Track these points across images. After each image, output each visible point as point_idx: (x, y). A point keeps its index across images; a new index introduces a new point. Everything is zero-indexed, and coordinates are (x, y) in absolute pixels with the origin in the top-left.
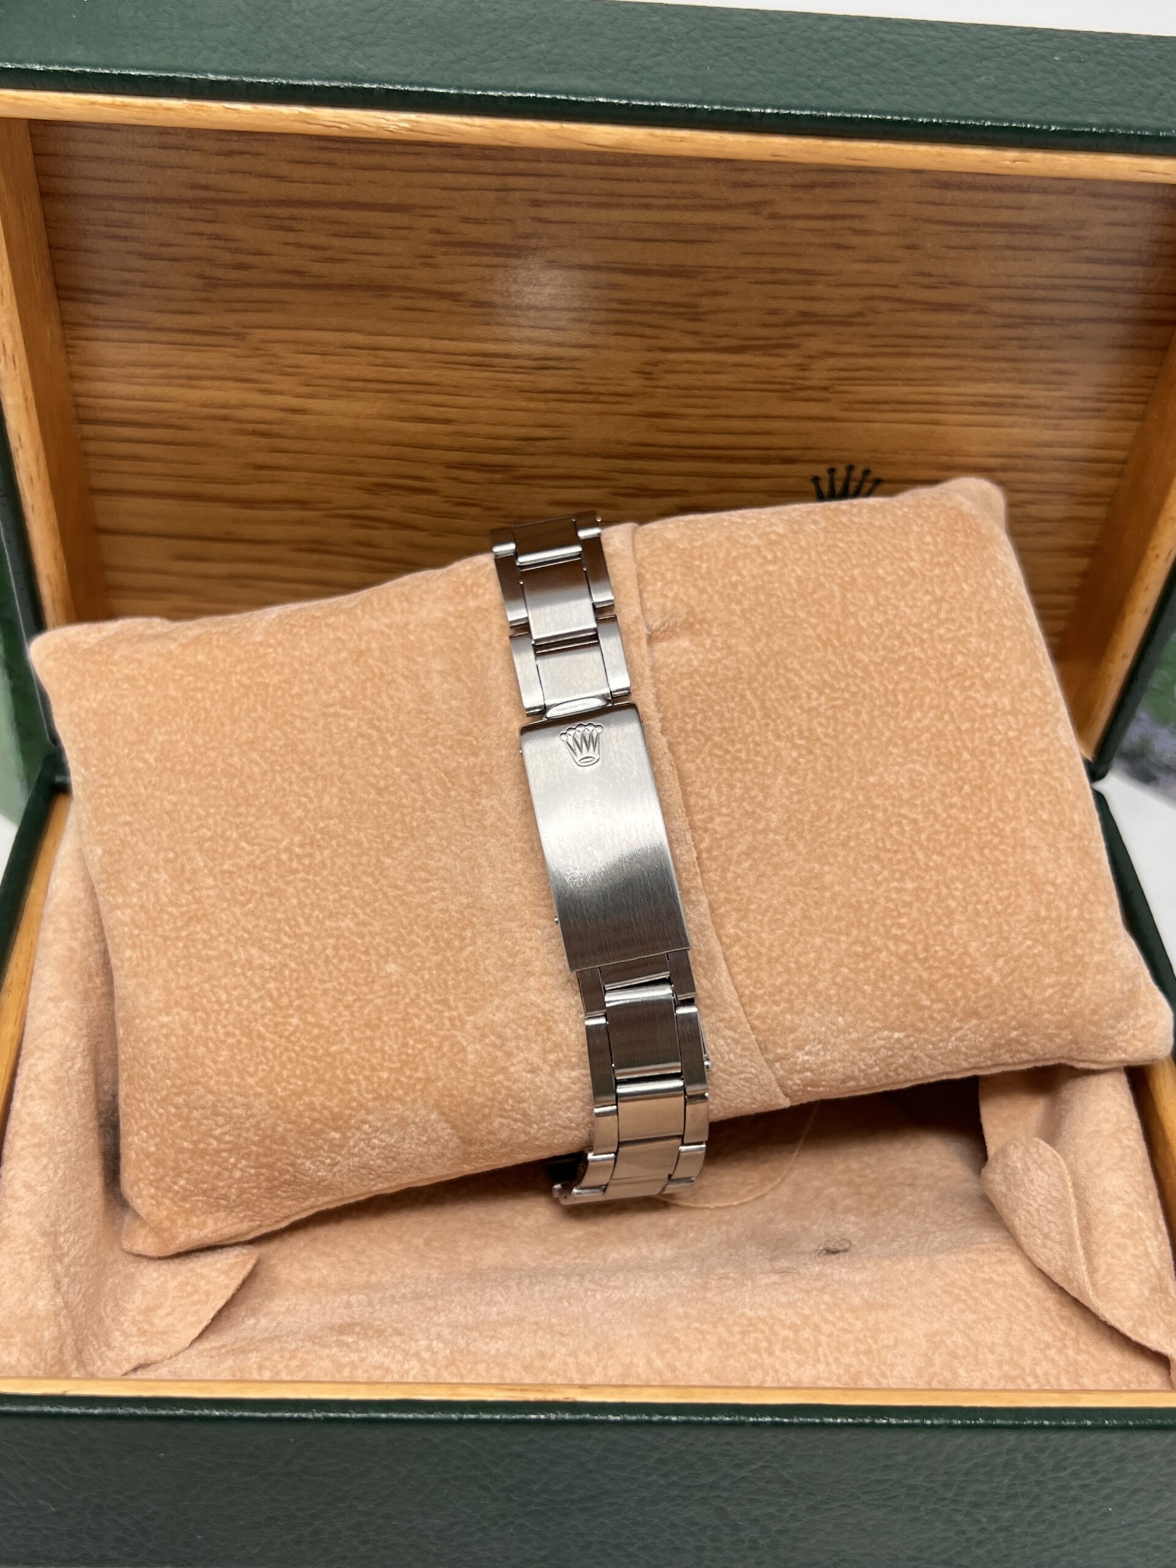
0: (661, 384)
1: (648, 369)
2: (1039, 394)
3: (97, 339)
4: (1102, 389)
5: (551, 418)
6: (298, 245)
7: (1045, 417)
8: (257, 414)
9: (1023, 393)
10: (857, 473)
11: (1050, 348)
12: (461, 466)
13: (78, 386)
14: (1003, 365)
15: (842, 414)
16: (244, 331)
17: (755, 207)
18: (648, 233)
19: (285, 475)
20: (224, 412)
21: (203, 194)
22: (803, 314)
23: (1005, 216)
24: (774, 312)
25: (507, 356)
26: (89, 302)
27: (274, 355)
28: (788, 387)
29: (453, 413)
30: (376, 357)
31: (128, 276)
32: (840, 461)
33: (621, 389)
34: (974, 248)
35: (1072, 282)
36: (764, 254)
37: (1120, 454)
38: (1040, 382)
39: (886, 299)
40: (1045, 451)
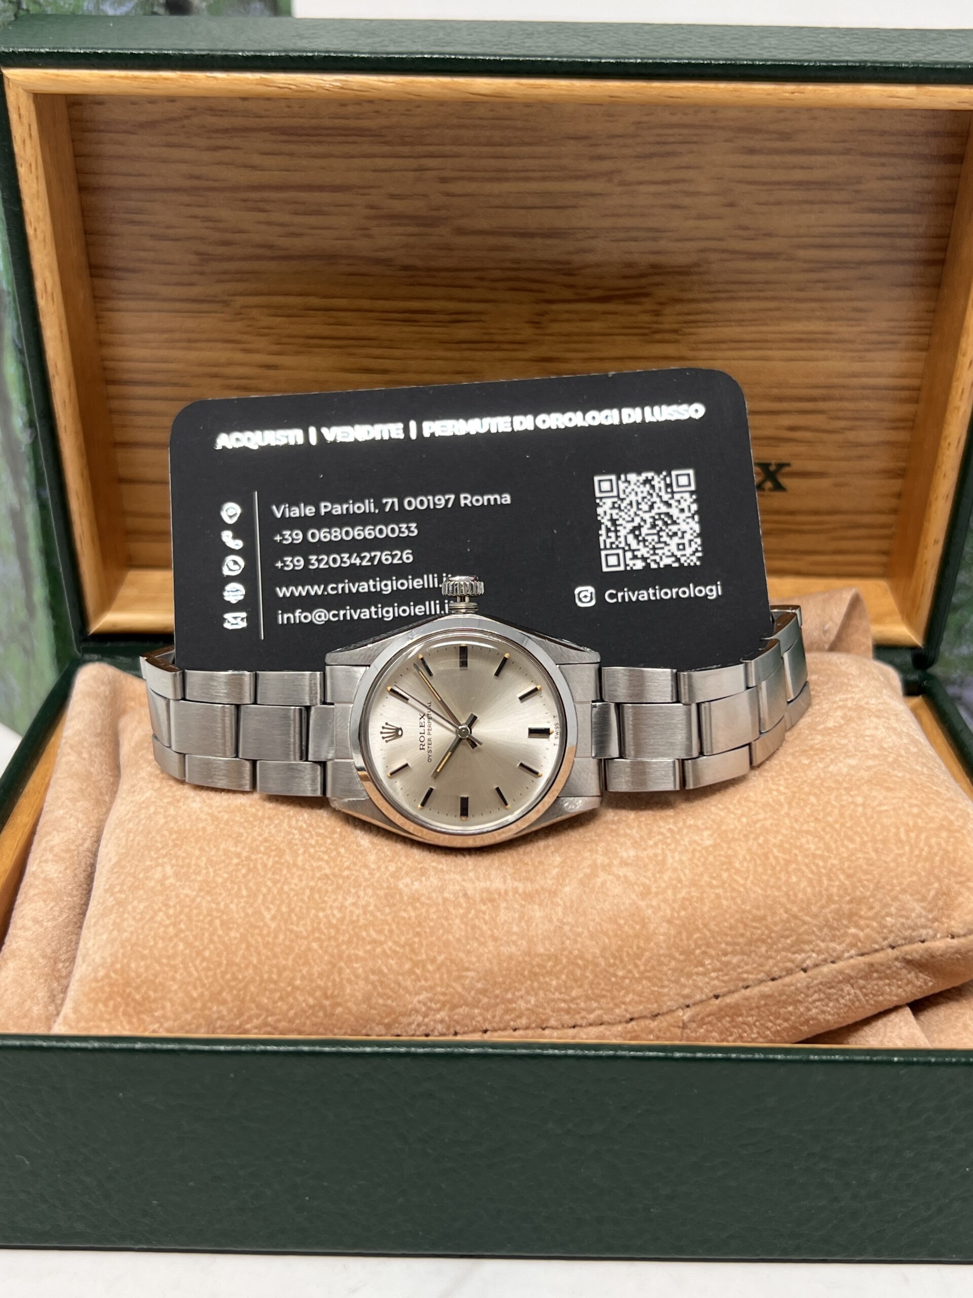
0: (548, 332)
1: (536, 319)
2: (843, 330)
3: (119, 310)
4: (892, 324)
5: (464, 365)
6: (269, 223)
7: (851, 351)
8: (241, 371)
9: (832, 329)
11: (847, 289)
13: (106, 351)
14: (813, 305)
15: (690, 353)
16: (230, 298)
17: (609, 175)
18: (530, 201)
20: (215, 370)
21: (196, 183)
22: (653, 266)
23: (799, 175)
24: (630, 265)
25: (429, 311)
26: (114, 278)
27: (253, 319)
28: (647, 331)
29: (388, 364)
30: (330, 316)
31: (142, 254)
33: (518, 338)
34: (778, 203)
35: (858, 229)
36: (618, 216)
37: (915, 382)
38: (842, 319)
39: (716, 250)
40: (855, 381)
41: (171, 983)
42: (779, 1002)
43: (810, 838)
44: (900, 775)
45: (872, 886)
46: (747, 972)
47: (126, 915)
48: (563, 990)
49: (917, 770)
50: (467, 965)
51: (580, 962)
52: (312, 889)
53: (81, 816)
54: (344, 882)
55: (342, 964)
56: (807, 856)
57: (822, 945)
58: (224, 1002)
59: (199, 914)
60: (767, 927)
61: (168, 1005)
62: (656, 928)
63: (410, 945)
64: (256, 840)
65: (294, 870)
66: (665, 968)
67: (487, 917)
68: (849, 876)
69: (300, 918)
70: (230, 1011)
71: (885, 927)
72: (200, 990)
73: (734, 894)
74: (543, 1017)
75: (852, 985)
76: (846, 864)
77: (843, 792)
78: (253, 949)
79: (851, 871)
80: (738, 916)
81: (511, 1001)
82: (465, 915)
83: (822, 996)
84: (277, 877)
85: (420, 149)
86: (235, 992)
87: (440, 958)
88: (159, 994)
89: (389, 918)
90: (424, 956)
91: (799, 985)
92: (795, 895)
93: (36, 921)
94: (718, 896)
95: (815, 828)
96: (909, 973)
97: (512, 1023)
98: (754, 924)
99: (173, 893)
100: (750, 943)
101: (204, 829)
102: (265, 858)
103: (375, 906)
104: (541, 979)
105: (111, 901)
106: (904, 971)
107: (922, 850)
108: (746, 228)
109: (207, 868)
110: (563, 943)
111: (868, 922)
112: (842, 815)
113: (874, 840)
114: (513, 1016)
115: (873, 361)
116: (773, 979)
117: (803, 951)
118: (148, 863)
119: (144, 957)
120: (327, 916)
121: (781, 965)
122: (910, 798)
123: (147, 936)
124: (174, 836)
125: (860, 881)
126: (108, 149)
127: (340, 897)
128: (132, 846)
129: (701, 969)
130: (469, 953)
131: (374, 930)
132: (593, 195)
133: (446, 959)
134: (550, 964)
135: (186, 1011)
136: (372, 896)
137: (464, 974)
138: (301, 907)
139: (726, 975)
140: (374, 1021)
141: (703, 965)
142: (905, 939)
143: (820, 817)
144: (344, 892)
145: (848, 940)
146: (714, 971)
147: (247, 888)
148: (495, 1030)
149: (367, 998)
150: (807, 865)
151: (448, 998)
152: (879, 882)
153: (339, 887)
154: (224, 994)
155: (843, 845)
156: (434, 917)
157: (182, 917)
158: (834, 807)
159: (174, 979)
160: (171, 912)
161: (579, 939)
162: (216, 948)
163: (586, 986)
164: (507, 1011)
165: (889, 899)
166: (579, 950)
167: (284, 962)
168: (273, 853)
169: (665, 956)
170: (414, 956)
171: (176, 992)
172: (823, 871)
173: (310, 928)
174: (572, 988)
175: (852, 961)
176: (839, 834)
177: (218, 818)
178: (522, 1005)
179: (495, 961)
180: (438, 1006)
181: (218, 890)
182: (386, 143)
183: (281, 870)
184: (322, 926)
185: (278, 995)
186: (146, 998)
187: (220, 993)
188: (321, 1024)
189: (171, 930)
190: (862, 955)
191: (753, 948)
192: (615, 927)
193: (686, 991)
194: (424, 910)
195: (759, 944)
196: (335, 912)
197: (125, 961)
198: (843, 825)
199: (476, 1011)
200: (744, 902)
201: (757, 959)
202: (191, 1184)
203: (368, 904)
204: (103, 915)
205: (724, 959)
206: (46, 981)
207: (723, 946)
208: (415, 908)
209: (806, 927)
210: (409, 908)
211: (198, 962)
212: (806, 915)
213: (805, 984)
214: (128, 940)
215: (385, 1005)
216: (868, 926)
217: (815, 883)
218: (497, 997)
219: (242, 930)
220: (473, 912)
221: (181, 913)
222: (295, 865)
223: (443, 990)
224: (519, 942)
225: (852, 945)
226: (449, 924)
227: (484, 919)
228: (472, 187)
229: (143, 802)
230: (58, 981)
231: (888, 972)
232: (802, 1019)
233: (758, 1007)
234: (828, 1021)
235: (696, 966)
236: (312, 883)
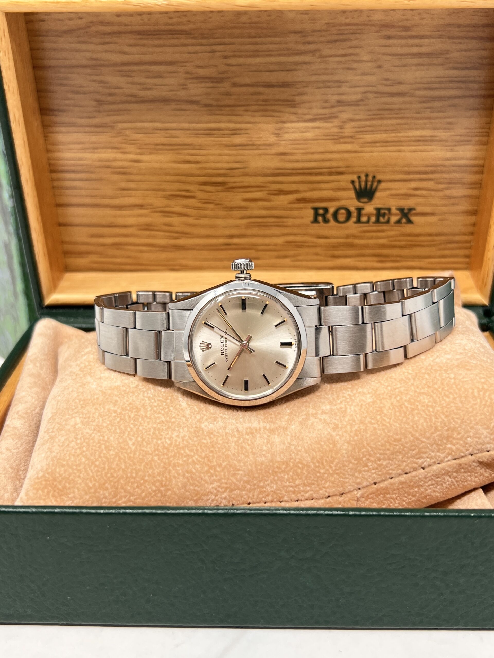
0: (284, 139)
1: (277, 132)
2: (441, 134)
3: (56, 133)
4: (468, 131)
5: (239, 158)
6: (133, 83)
7: (446, 146)
8: (121, 164)
9: (436, 134)
10: (370, 178)
11: (443, 112)
12: (205, 184)
13: (50, 155)
14: (425, 121)
15: (360, 149)
16: (114, 124)
17: (313, 52)
18: (272, 67)
19: (134, 192)
20: (108, 164)
21: (94, 62)
22: (339, 102)
23: (415, 50)
24: (326, 101)
25: (219, 129)
26: (53, 115)
27: (126, 135)
28: (336, 137)
29: (199, 158)
30: (167, 133)
31: (68, 102)
32: (362, 172)
33: (267, 142)
34: (405, 66)
35: (448, 79)
36: (319, 74)
37: (481, 162)
38: (441, 128)
39: (371, 92)
40: (448, 163)
41: (78, 479)
42: (410, 486)
43: (425, 396)
44: (475, 362)
45: (459, 421)
46: (392, 470)
47: (55, 444)
48: (291, 480)
49: (483, 360)
50: (238, 467)
51: (300, 466)
52: (155, 429)
53: (34, 395)
54: (172, 425)
55: (171, 468)
56: (423, 406)
57: (433, 454)
58: (107, 489)
59: (93, 442)
60: (402, 445)
61: (76, 490)
62: (341, 446)
63: (207, 457)
64: (125, 404)
65: (145, 419)
66: (347, 468)
67: (249, 442)
68: (446, 416)
69: (148, 444)
70: (110, 494)
71: (467, 444)
72: (93, 483)
73: (384, 427)
74: (281, 496)
75: (450, 476)
76: (445, 410)
77: (443, 372)
78: (122, 461)
79: (448, 414)
80: (386, 439)
81: (263, 487)
82: (237, 441)
83: (433, 482)
84: (136, 423)
85: (212, 41)
86: (112, 484)
87: (224, 464)
88: (72, 485)
89: (196, 443)
90: (215, 463)
91: (420, 476)
92: (417, 427)
93: (7, 449)
94: (375, 429)
95: (428, 391)
96: (481, 469)
97: (263, 499)
98: (395, 443)
99: (80, 432)
100: (393, 453)
101: (98, 398)
102: (130, 413)
103: (189, 437)
104: (279, 475)
105: (47, 437)
106: (478, 468)
107: (487, 401)
108: (387, 80)
109: (98, 419)
110: (290, 455)
111: (457, 441)
112: (442, 384)
113: (460, 397)
114: (264, 495)
115: (457, 151)
116: (406, 474)
117: (422, 457)
118: (67, 417)
119: (63, 466)
120: (162, 443)
121: (410, 465)
122: (480, 374)
123: (65, 454)
124: (82, 402)
125: (453, 419)
126: (48, 45)
127: (170, 433)
128: (59, 408)
129: (366, 468)
130: (239, 461)
131: (188, 450)
132: (305, 63)
133: (227, 464)
134: (284, 466)
135: (86, 494)
136: (187, 432)
137: (237, 472)
138: (149, 438)
139: (380, 471)
140: (188, 498)
141: (367, 466)
142: (478, 450)
143: (431, 385)
144: (172, 430)
145: (447, 451)
146: (373, 469)
147: (120, 428)
148: (254, 503)
149: (184, 486)
150: (424, 411)
151: (228, 485)
152: (463, 419)
153: (169, 428)
154: (107, 485)
155: (444, 400)
156: (221, 442)
157: (85, 444)
158: (439, 380)
159: (79, 477)
160: (79, 441)
161: (299, 453)
162: (102, 460)
163: (304, 478)
164: (261, 492)
165: (469, 428)
166: (299, 459)
167: (139, 467)
168: (134, 411)
169: (346, 461)
170: (209, 463)
171: (80, 484)
172: (433, 414)
173: (153, 449)
174: (296, 479)
175: (449, 463)
176: (441, 394)
177: (105, 393)
178: (269, 489)
179: (254, 466)
180: (223, 490)
181: (104, 430)
182: (194, 38)
183: (138, 419)
184: (160, 448)
185: (136, 485)
186: (64, 487)
187: (104, 484)
188: (160, 500)
189: (78, 451)
190: (455, 459)
191: (395, 456)
192: (319, 446)
193: (359, 480)
194: (215, 439)
195: (398, 454)
196: (167, 440)
197: (53, 468)
198: (443, 389)
199: (244, 493)
200: (389, 431)
201: (397, 462)
202: (88, 587)
203: (185, 436)
204: (43, 444)
205: (378, 462)
206: (12, 480)
207: (378, 455)
208: (210, 438)
209: (424, 444)
210: (207, 438)
211: (92, 468)
212: (423, 438)
213: (423, 476)
214: (55, 457)
215: (194, 490)
216: (458, 443)
217: (428, 420)
218: (255, 485)
219: (116, 451)
220: (242, 439)
221: (84, 442)
222: (146, 416)
223: (226, 481)
224: (267, 455)
225: (449, 454)
226: (229, 446)
227: (247, 443)
228: (241, 61)
229: (67, 386)
230: (19, 481)
231: (469, 468)
232: (423, 495)
233: (398, 489)
234: (437, 497)
235: (364, 467)
236: (155, 426)
